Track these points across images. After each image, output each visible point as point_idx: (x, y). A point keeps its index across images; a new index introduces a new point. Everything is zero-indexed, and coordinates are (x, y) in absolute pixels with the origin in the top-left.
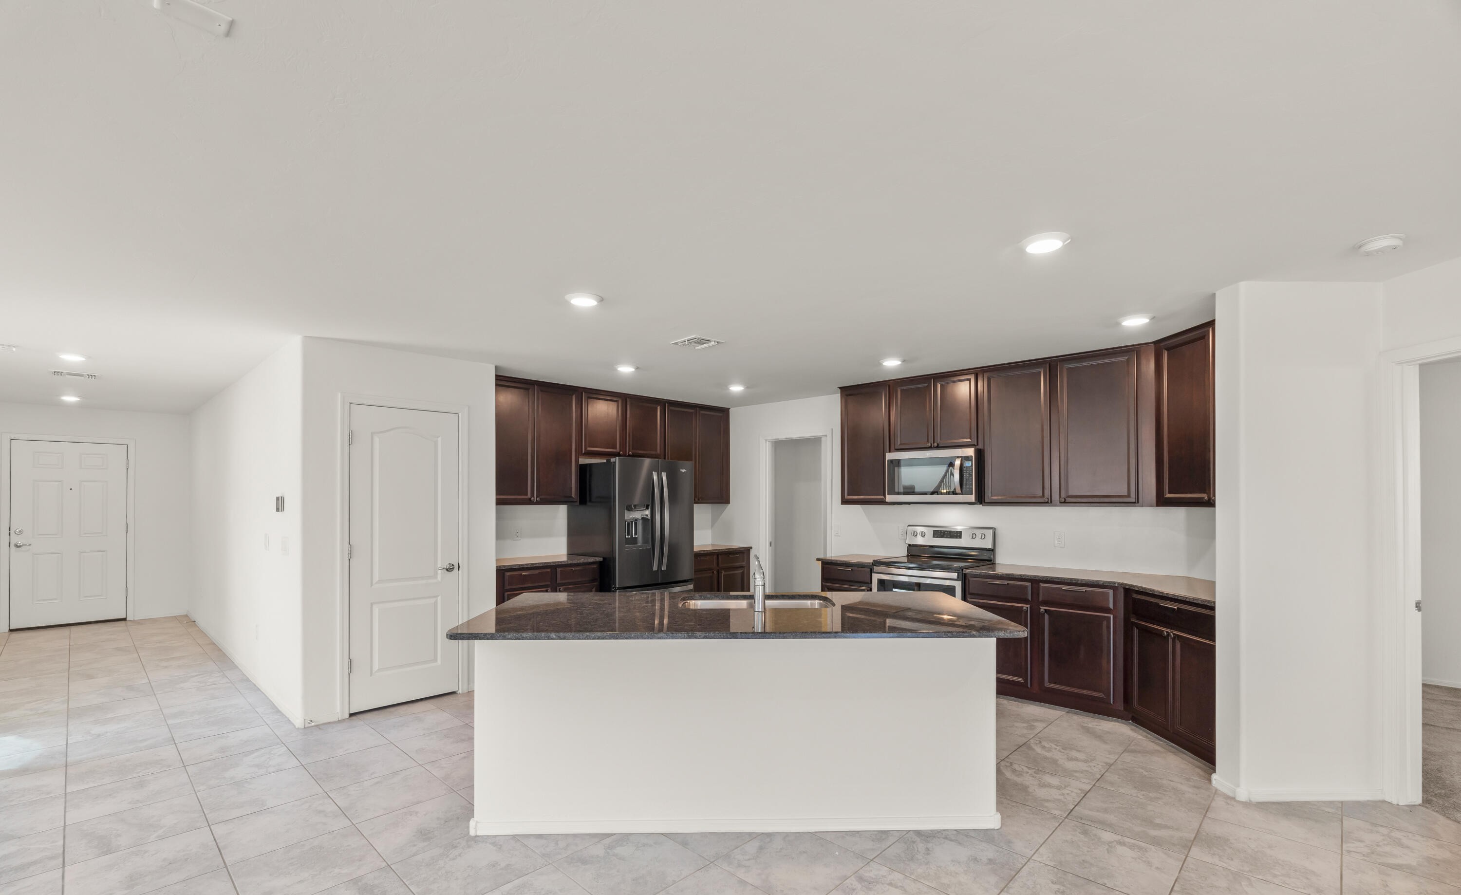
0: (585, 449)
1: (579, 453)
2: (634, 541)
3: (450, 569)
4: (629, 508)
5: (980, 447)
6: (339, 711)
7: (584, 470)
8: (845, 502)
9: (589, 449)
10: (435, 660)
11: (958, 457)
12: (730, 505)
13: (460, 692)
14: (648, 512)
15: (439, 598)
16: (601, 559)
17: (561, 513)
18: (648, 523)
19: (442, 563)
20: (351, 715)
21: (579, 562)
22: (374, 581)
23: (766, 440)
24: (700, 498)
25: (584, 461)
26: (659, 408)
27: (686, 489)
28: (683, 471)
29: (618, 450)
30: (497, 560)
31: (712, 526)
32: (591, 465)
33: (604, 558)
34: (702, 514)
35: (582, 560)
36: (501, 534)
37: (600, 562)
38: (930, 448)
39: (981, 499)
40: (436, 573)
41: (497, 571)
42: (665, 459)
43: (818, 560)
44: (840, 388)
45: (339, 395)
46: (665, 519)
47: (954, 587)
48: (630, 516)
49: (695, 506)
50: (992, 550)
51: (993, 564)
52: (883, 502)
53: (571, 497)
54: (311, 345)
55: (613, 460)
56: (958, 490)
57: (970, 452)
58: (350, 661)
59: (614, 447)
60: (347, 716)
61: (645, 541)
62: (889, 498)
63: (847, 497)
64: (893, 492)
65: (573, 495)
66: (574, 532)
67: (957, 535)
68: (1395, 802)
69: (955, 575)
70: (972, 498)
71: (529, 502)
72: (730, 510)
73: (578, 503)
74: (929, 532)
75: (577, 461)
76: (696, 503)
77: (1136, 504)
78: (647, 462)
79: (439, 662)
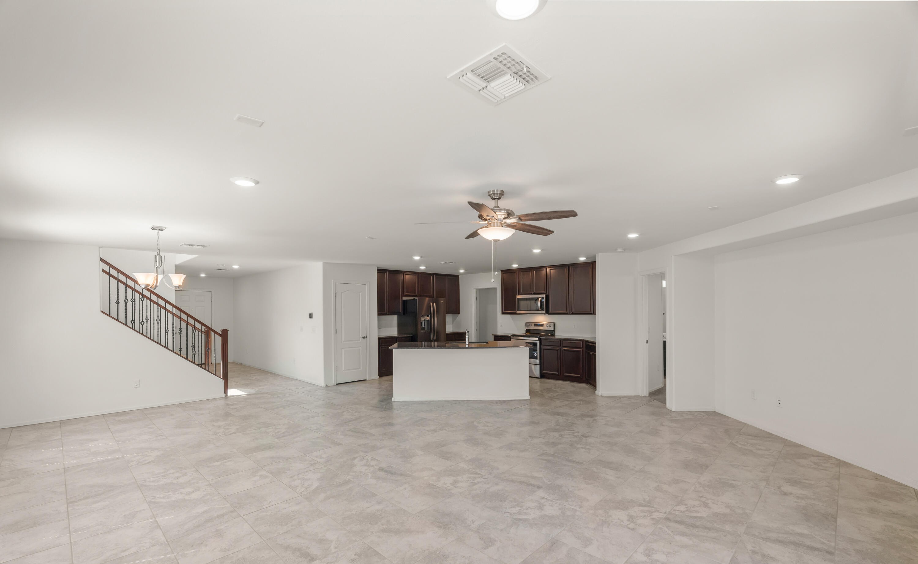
0: (405, 294)
1: (403, 296)
2: (423, 329)
3: (364, 338)
4: (422, 316)
5: (547, 294)
6: (333, 383)
7: (404, 302)
8: (503, 313)
9: (406, 294)
10: (360, 368)
11: (540, 298)
12: (460, 315)
13: (367, 380)
14: (428, 318)
15: (361, 347)
16: (412, 335)
17: (395, 317)
18: (429, 322)
19: (361, 336)
20: (337, 384)
21: (404, 336)
22: (343, 341)
23: (474, 289)
24: (448, 312)
25: (404, 298)
26: (431, 277)
27: (442, 309)
28: (442, 302)
29: (416, 294)
30: (378, 336)
31: (453, 323)
32: (407, 300)
33: (413, 335)
34: (449, 318)
36: (379, 326)
37: (412, 336)
38: (531, 294)
39: (548, 312)
40: (360, 339)
41: (378, 339)
42: (434, 297)
43: (492, 335)
44: (501, 270)
45: (333, 280)
46: (435, 321)
47: (537, 343)
48: (423, 319)
49: (446, 315)
50: (554, 331)
51: (554, 335)
52: (515, 314)
53: (400, 312)
54: (325, 265)
55: (416, 298)
56: (540, 309)
57: (544, 296)
58: (336, 367)
59: (415, 293)
60: (336, 384)
61: (428, 328)
62: (518, 312)
63: (503, 311)
64: (519, 310)
65: (401, 312)
66: (400, 326)
67: (542, 325)
68: (641, 396)
69: (537, 339)
70: (544, 312)
71: (386, 314)
72: (460, 317)
73: (402, 315)
74: (532, 324)
75: (402, 298)
76: (446, 314)
78: (427, 299)
79: (361, 369)
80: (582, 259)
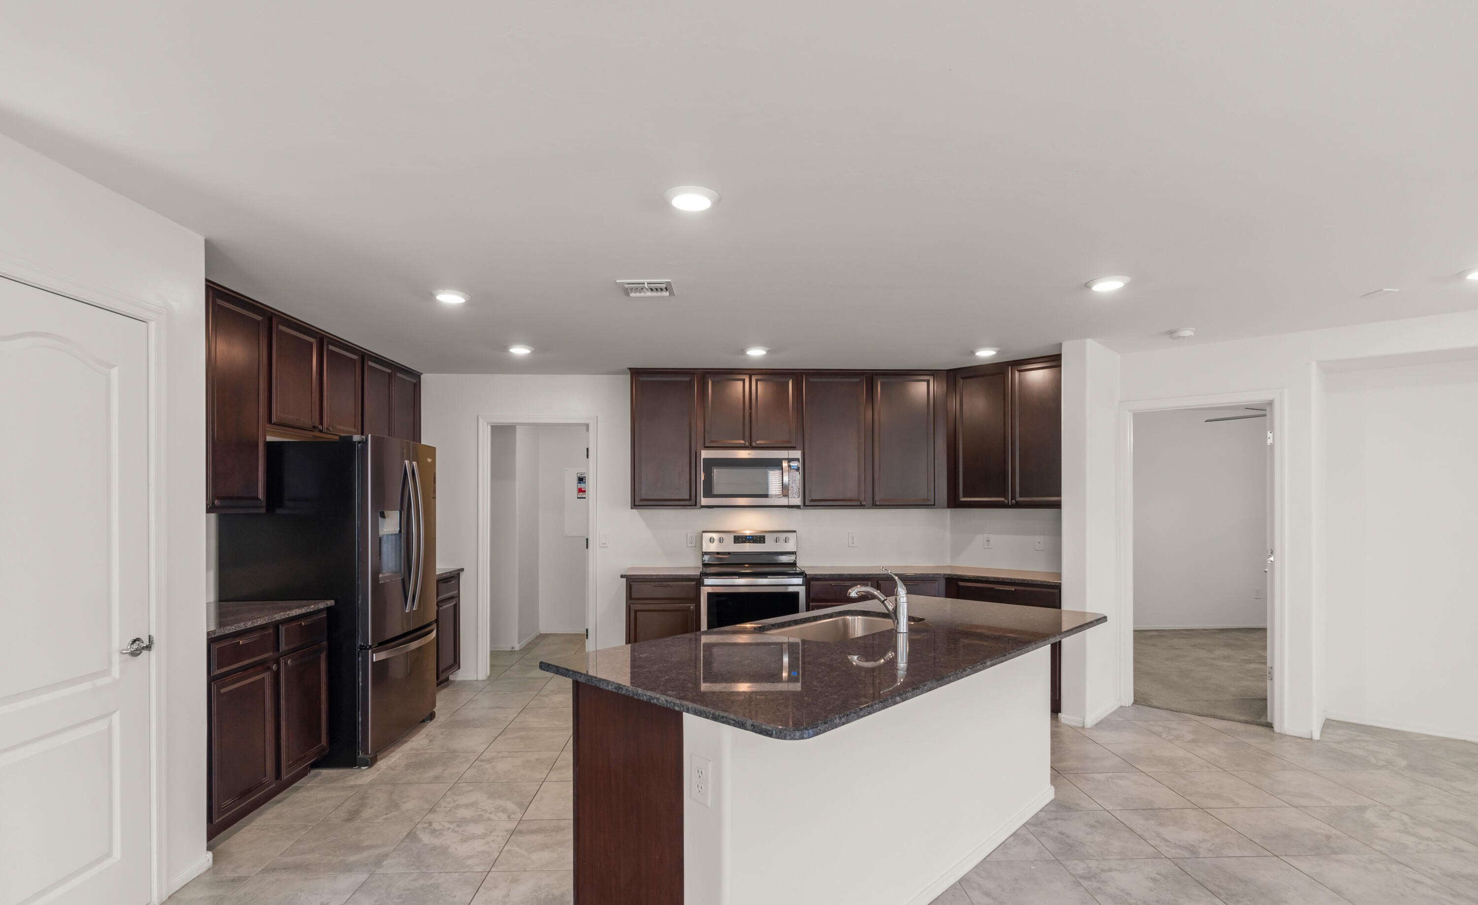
5: (801, 449)
15: (116, 717)
16: (333, 602)
19: (119, 641)
21: (308, 611)
23: (486, 423)
35: (312, 606)
37: (330, 608)
38: (748, 448)
39: (804, 502)
43: (622, 576)
57: (797, 454)
62: (704, 501)
64: (710, 494)
70: (799, 501)
73: (263, 511)
74: (730, 538)
77: (934, 507)
79: (117, 854)
80: (986, 354)
